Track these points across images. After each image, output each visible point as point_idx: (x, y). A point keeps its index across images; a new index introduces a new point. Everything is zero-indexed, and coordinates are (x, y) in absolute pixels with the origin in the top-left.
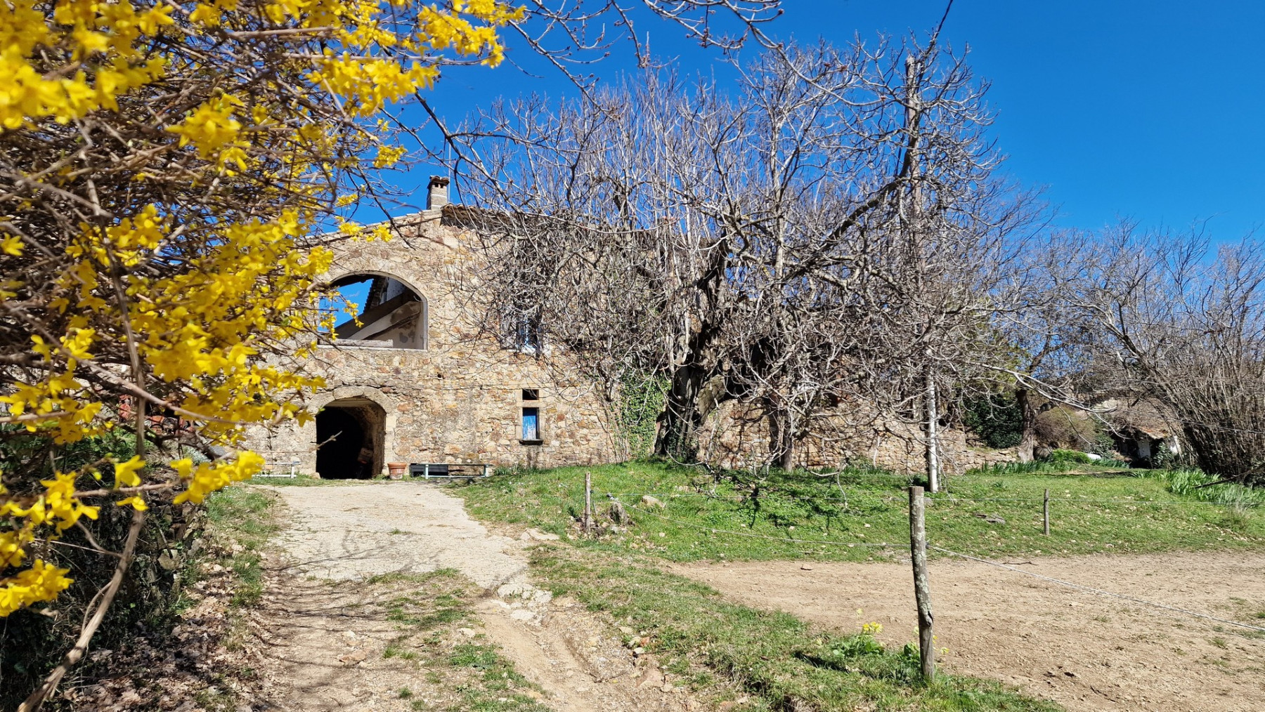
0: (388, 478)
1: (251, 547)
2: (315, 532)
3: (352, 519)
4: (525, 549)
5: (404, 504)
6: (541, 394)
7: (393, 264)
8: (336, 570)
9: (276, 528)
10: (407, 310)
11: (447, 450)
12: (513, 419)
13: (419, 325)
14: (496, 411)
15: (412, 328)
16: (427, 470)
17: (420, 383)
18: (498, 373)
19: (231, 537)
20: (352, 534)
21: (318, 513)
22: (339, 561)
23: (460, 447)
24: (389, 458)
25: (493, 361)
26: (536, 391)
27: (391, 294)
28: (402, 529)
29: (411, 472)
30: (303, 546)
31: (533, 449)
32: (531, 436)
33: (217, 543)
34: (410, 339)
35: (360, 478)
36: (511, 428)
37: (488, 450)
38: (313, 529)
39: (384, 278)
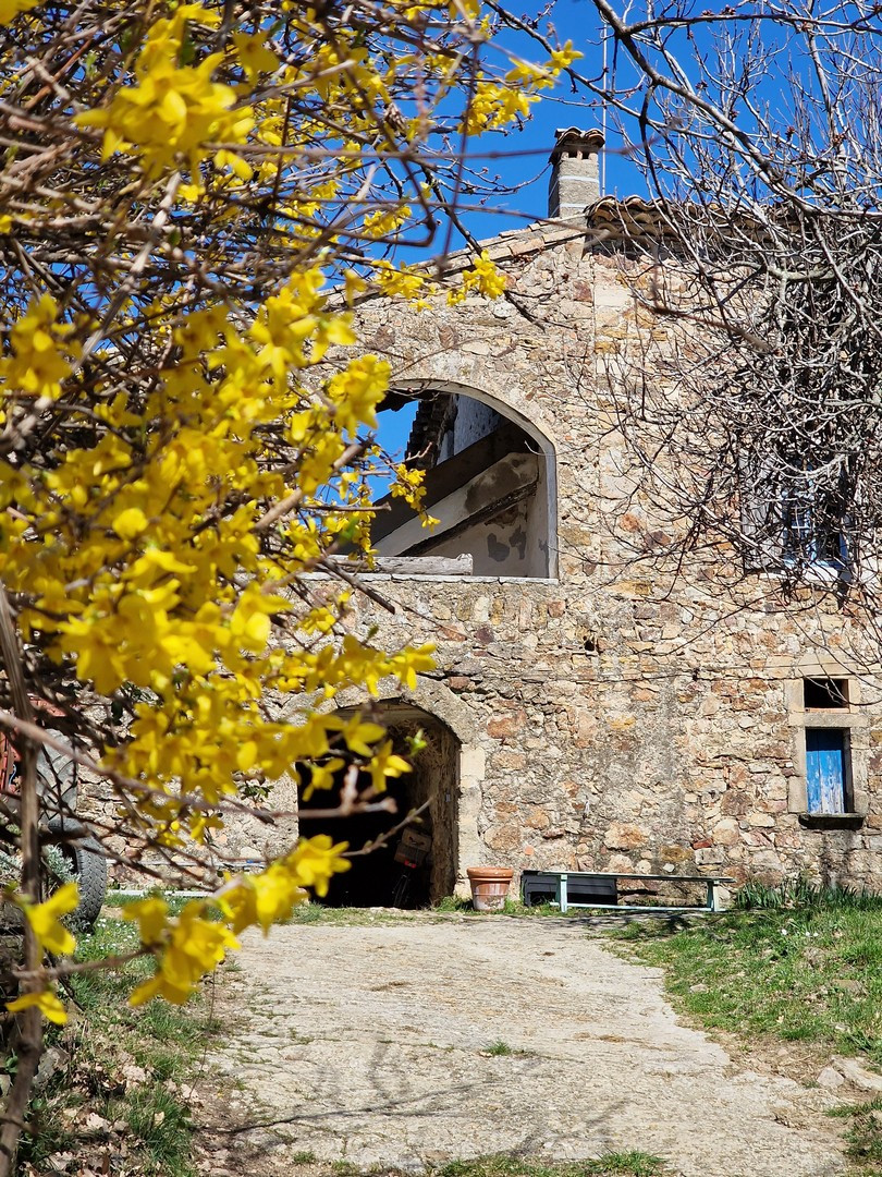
0: (469, 906)
1: (163, 1073)
2: (306, 1041)
3: (391, 1010)
4: (832, 1114)
5: (516, 977)
6: (855, 691)
7: (470, 360)
8: (359, 1140)
9: (214, 1028)
10: (506, 476)
11: (613, 837)
12: (779, 759)
13: (536, 514)
14: (736, 738)
15: (519, 521)
16: (564, 886)
17: (542, 665)
18: (739, 637)
19: (120, 1046)
20: (393, 1049)
21: (311, 992)
22: (367, 1118)
23: (646, 831)
24: (471, 856)
25: (726, 604)
26: (842, 684)
27: (464, 435)
28: (514, 1043)
29: (524, 892)
30: (281, 1077)
31: (835, 838)
32: (831, 806)
33: (91, 1058)
34: (514, 551)
35: (402, 907)
36: (776, 783)
37: (719, 839)
38: (302, 1032)
39: (445, 397)
